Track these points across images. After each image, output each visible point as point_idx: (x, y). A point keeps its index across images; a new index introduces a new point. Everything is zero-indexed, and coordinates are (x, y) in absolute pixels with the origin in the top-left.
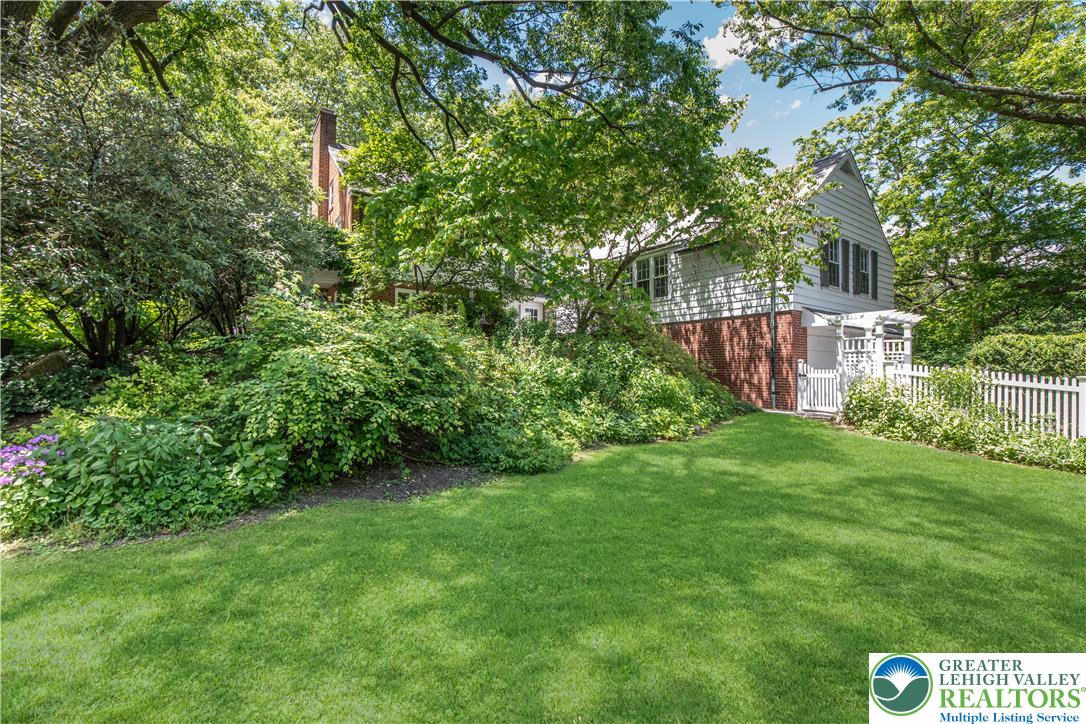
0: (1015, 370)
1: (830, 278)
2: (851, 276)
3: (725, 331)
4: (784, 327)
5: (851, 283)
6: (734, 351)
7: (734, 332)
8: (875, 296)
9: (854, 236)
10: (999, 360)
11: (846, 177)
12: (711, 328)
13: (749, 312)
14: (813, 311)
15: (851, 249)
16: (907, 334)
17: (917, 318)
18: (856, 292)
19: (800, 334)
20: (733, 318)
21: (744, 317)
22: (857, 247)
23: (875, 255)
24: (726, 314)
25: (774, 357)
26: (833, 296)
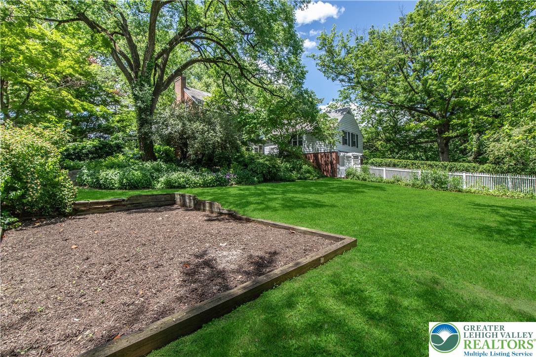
0: (375, 166)
1: (345, 142)
2: (351, 142)
3: (319, 156)
4: (334, 155)
5: (351, 144)
6: (322, 161)
7: (322, 157)
8: (357, 147)
9: (351, 130)
10: (372, 164)
11: (349, 115)
12: (316, 155)
13: (326, 151)
14: (341, 152)
15: (350, 134)
16: (359, 158)
17: (361, 154)
18: (352, 146)
19: (338, 157)
20: (321, 153)
21: (325, 153)
22: (352, 134)
23: (357, 135)
24: (320, 152)
25: (332, 163)
26: (346, 147)
